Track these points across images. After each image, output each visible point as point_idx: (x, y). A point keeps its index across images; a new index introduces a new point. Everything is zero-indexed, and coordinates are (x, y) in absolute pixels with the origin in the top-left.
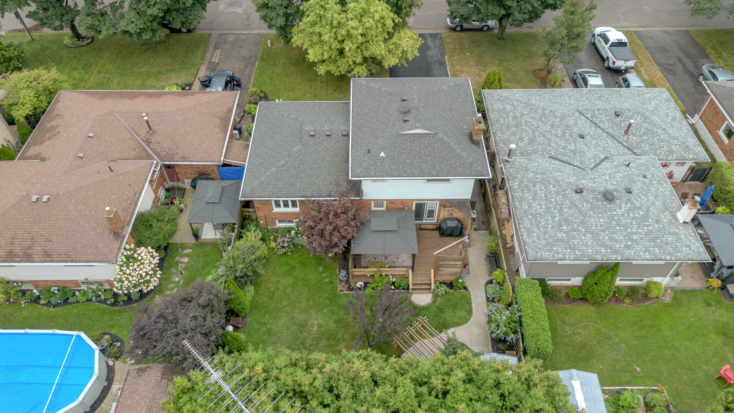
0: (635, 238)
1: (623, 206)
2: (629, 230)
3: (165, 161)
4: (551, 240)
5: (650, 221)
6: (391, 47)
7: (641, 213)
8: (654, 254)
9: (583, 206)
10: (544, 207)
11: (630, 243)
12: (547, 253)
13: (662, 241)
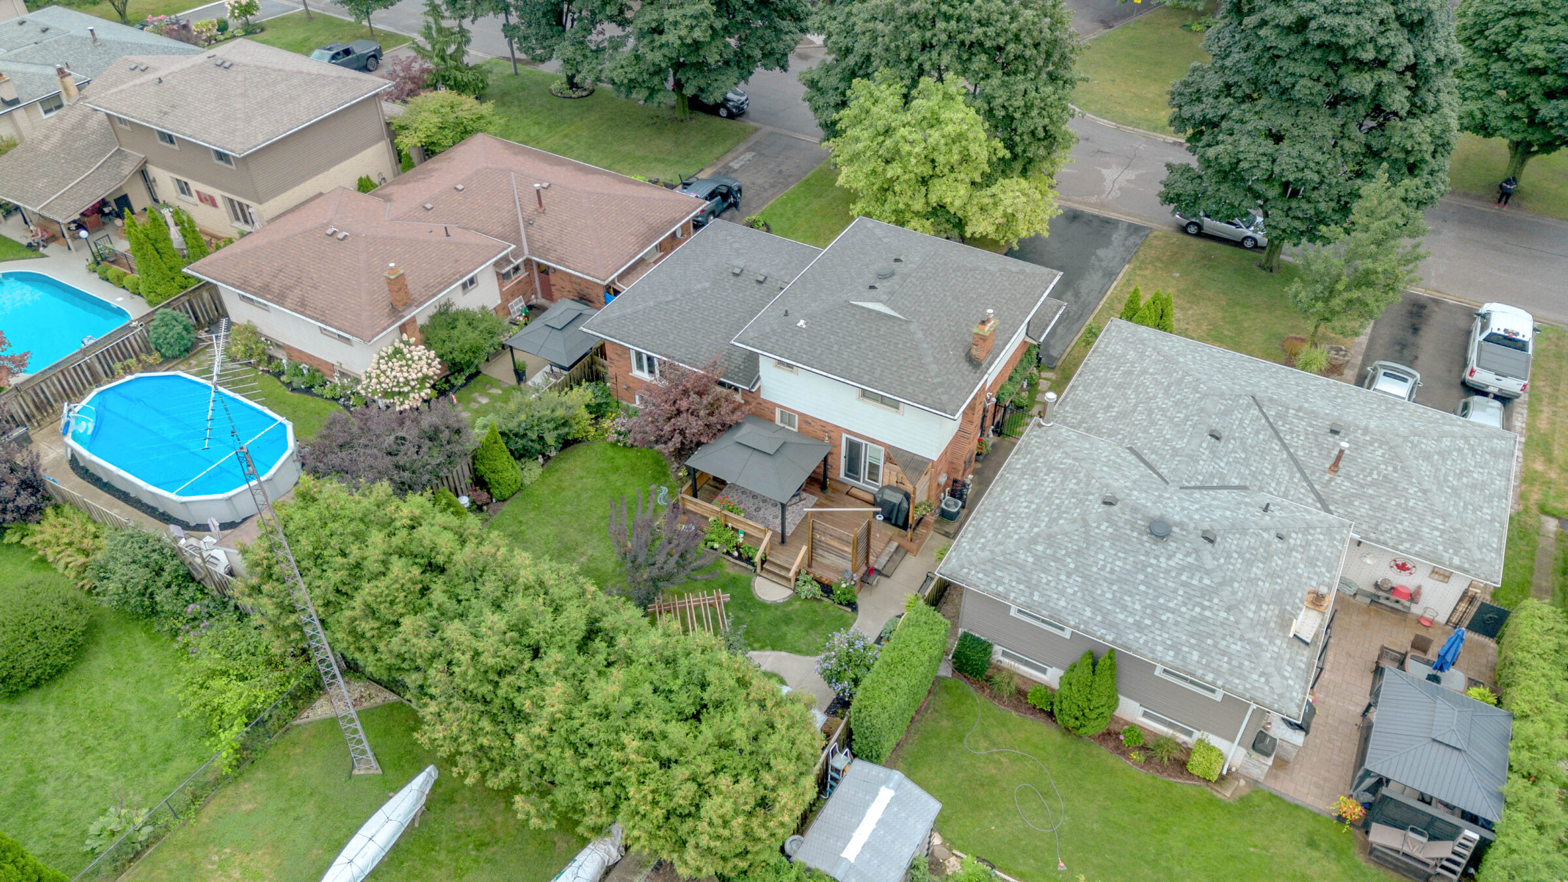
0: (1164, 618)
1: (1179, 556)
2: (1161, 601)
4: (1001, 558)
5: (1216, 601)
7: (1206, 581)
8: (1184, 659)
9: (1098, 527)
10: (1034, 506)
11: (1148, 622)
12: (981, 575)
13: (1215, 645)
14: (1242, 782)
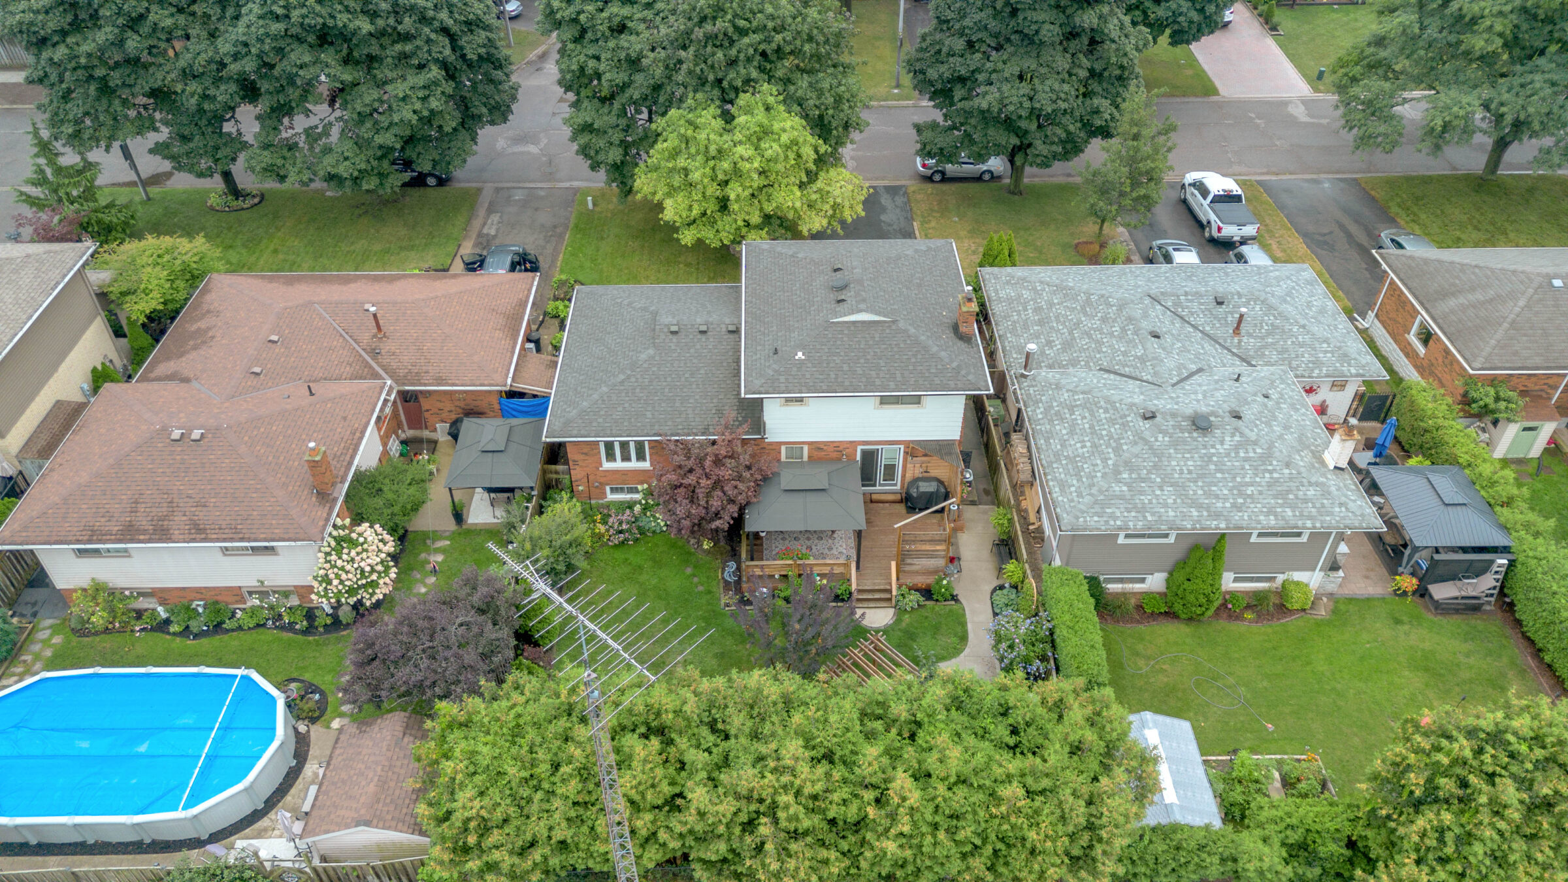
0: (1249, 492)
1: (1228, 439)
2: (1238, 479)
3: (404, 384)
4: (1102, 497)
5: (1275, 463)
6: (814, 197)
7: (1259, 451)
8: (1283, 518)
9: (1157, 440)
10: (1088, 444)
11: (1240, 501)
12: (1096, 519)
13: (1297, 497)
14: (1325, 599)
